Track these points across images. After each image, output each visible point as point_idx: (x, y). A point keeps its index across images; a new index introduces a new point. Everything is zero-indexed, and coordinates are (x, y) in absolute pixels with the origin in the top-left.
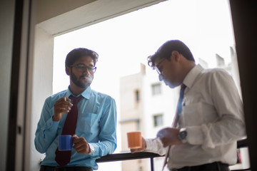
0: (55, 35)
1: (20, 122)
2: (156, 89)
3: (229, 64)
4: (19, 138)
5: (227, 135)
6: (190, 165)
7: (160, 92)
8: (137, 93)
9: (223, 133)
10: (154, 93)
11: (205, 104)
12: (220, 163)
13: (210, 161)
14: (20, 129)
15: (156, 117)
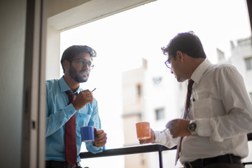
0: (61, 30)
1: (34, 117)
5: (235, 129)
8: (139, 88)
9: (231, 128)
11: (214, 99)
12: (232, 155)
13: (222, 153)
14: (34, 123)
15: (157, 111)
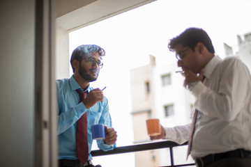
0: (70, 30)
2: (166, 79)
3: (237, 53)
4: (46, 133)
6: (213, 152)
7: (170, 83)
8: (148, 84)
10: (164, 84)
12: (243, 150)
14: (46, 124)
15: (166, 108)
